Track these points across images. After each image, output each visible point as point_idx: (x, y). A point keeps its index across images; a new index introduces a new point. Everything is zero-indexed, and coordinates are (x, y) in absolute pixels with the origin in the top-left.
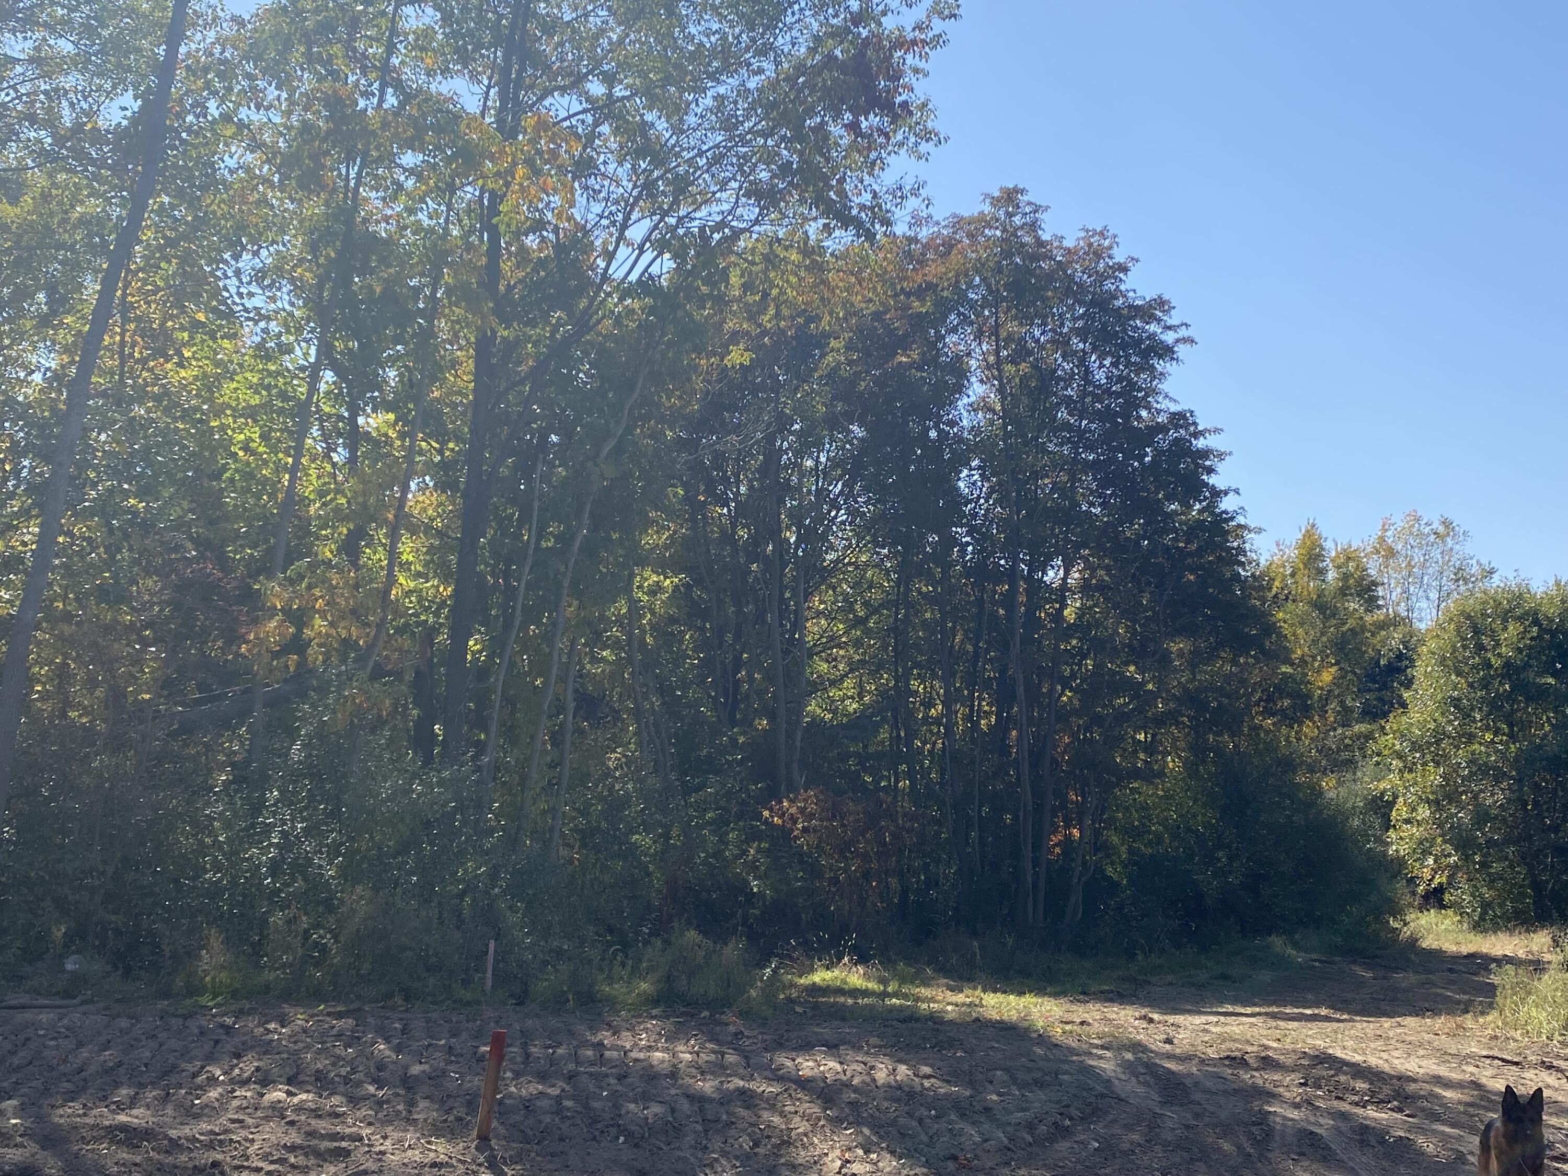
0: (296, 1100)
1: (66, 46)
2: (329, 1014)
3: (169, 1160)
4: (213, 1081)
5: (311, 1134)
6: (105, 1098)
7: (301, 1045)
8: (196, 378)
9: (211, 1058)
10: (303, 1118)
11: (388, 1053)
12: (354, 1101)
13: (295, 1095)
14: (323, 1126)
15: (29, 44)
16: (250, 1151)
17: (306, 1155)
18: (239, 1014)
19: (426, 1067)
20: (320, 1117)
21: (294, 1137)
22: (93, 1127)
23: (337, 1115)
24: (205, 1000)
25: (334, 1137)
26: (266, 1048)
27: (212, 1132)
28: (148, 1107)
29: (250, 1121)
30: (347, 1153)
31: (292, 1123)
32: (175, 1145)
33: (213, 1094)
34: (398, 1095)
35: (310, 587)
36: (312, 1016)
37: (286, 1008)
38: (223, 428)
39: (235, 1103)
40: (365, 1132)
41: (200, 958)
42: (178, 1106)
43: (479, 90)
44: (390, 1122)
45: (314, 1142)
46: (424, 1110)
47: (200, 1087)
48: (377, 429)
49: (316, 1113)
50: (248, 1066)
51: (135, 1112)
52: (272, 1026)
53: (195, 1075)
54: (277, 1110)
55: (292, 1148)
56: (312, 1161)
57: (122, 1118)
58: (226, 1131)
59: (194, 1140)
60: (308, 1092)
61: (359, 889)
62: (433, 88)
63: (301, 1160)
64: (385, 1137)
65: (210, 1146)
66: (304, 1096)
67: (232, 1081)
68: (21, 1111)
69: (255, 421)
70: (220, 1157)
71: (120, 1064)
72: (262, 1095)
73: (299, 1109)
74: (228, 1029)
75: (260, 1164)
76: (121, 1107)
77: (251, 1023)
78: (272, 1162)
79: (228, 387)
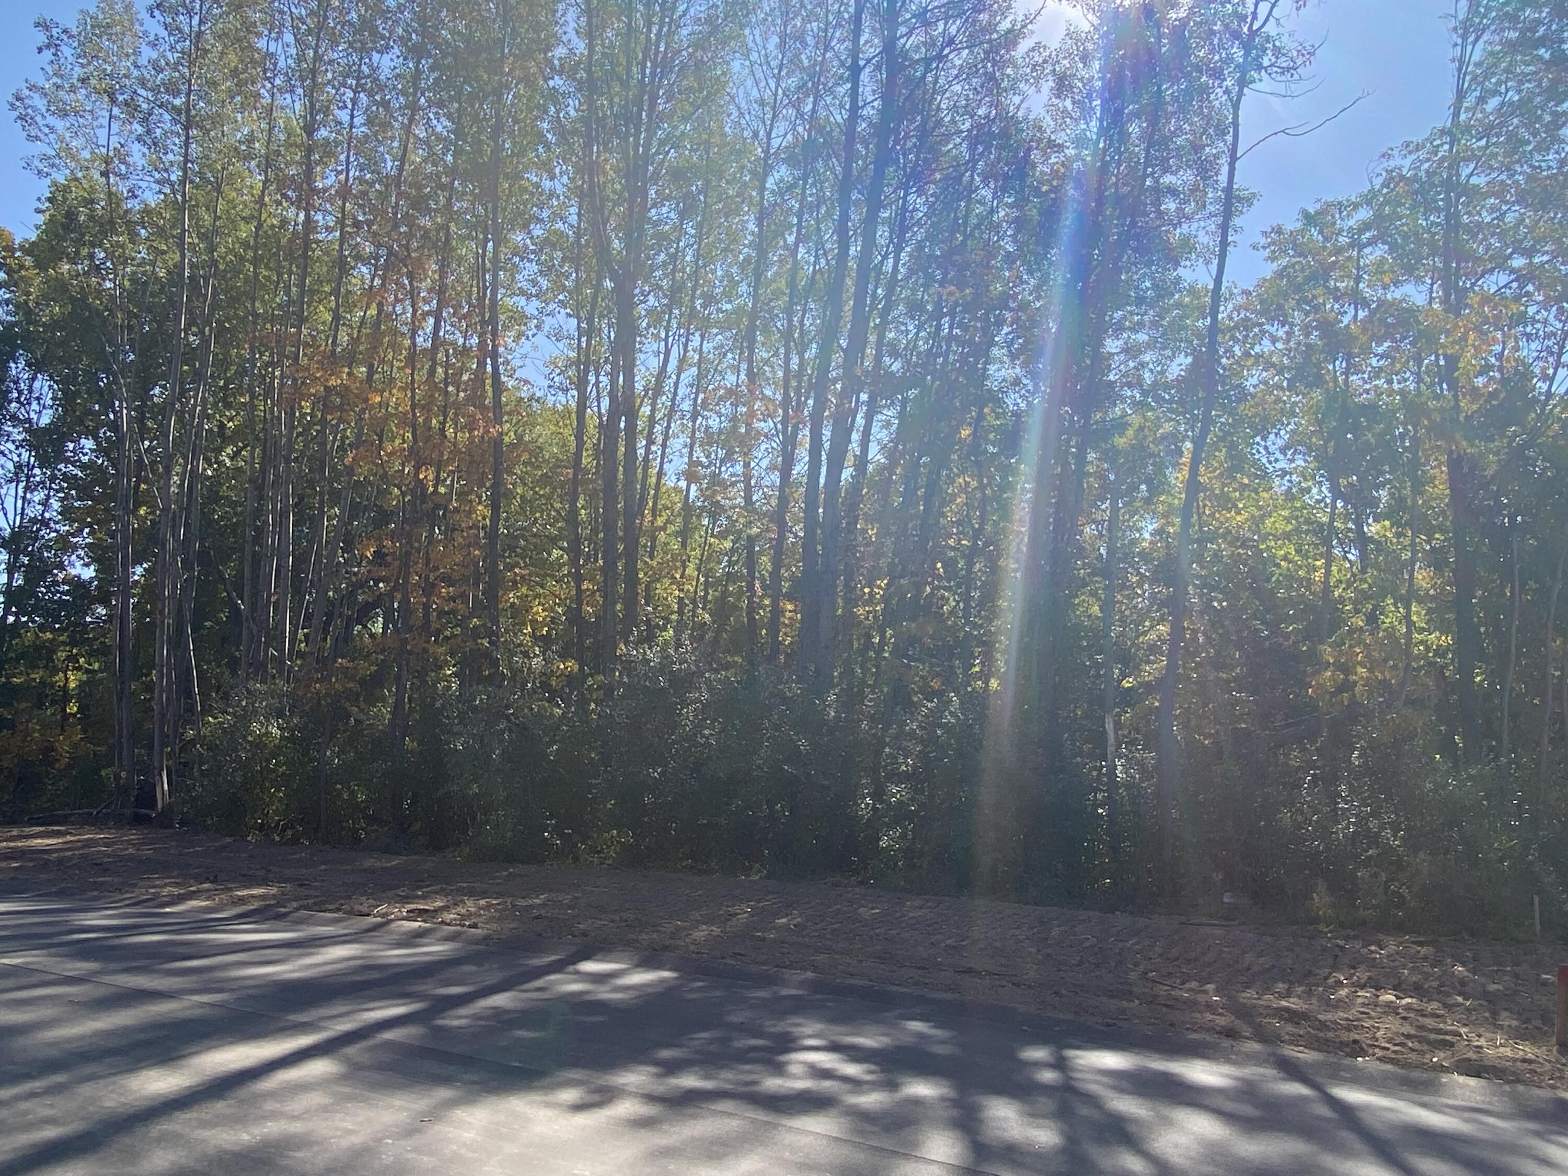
0: (1404, 1002)
1: (1142, 337)
2: (1413, 942)
3: (1321, 1035)
4: (1339, 984)
5: (1422, 1027)
6: (1268, 989)
7: (1397, 963)
8: (1247, 520)
9: (1335, 968)
10: (1412, 1015)
11: (1466, 974)
12: (1449, 1007)
13: (1402, 998)
14: (1429, 1022)
15: (1121, 342)
16: (1379, 1034)
17: (1419, 1042)
18: (1347, 938)
19: (1500, 987)
20: (1424, 1016)
21: (1408, 1029)
22: (1268, 1007)
23: (1438, 1016)
24: (1322, 927)
25: (1439, 1031)
26: (1372, 964)
27: (1347, 1019)
28: (1299, 997)
29: (1373, 1014)
30: (1452, 1045)
31: (1404, 1018)
32: (1323, 1026)
33: (1343, 992)
34: (1481, 1005)
35: (1351, 647)
36: (1401, 943)
37: (1380, 936)
38: (1269, 548)
39: (1360, 1000)
40: (1463, 1030)
41: (1313, 899)
42: (1320, 999)
43: (1425, 288)
44: (1481, 1025)
45: (1424, 1034)
46: (1507, 1020)
47: (1331, 987)
48: (1378, 533)
49: (1422, 1013)
50: (1362, 975)
51: (1292, 1000)
52: (1373, 948)
53: (1326, 978)
54: (1391, 1009)
55: (1408, 1036)
56: (1426, 1047)
57: (1284, 1003)
58: (1358, 1020)
59: (1335, 1023)
60: (1411, 997)
61: (1421, 855)
62: (1389, 297)
63: (1416, 1045)
64: (1480, 1036)
65: (1348, 1029)
66: (1409, 1000)
67: (1353, 985)
68: (1217, 992)
69: (1290, 540)
70: (1357, 1037)
71: (1273, 967)
72: (1378, 996)
73: (1408, 1008)
74: (1342, 948)
75: (1387, 1045)
76: (1281, 996)
77: (1358, 945)
78: (1395, 1045)
79: (1268, 522)
